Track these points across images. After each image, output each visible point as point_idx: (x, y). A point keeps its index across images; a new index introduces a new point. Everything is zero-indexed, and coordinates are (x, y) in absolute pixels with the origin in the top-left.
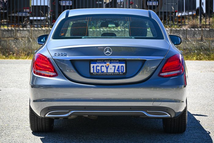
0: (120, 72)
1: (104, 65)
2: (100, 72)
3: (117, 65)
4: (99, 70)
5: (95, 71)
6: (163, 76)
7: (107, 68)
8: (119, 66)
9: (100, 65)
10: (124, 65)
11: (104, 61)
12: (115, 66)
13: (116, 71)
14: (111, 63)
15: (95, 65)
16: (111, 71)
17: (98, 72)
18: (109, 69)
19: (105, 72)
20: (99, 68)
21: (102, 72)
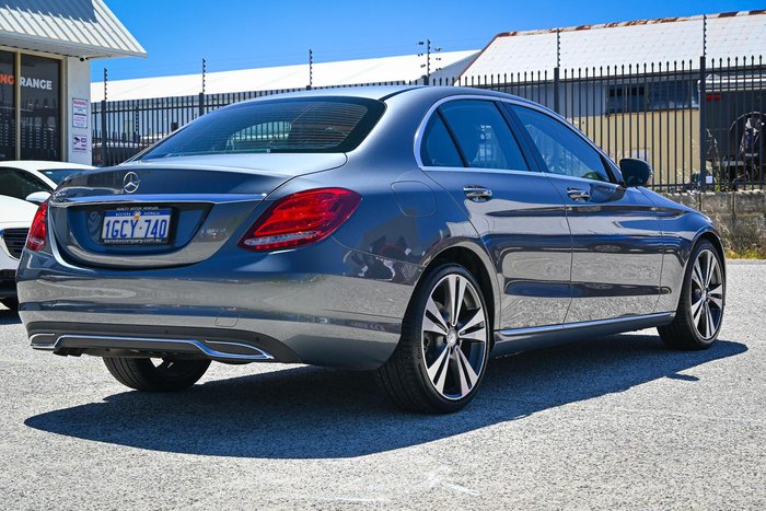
0: (158, 236)
1: (129, 218)
2: (119, 236)
3: (154, 218)
4: (117, 231)
5: (110, 236)
6: (253, 248)
7: (133, 227)
8: (157, 221)
9: (121, 219)
10: (167, 217)
11: (129, 208)
12: (149, 221)
13: (149, 235)
14: (142, 214)
15: (112, 219)
16: (139, 233)
17: (114, 237)
18: (137, 229)
19: (129, 236)
20: (118, 227)
21: (123, 237)
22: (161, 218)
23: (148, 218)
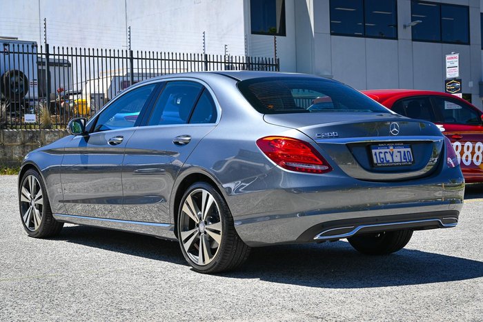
0: (408, 160)
1: (388, 150)
2: (385, 161)
3: (402, 150)
4: (383, 158)
5: (379, 162)
7: (392, 155)
8: (405, 152)
9: (383, 151)
10: (410, 150)
11: (386, 144)
12: (400, 152)
13: (403, 160)
14: (394, 148)
15: (377, 151)
16: (397, 159)
17: (382, 162)
18: (394, 157)
19: (391, 161)
20: (382, 156)
21: (388, 162)
22: (406, 150)
23: (399, 150)
